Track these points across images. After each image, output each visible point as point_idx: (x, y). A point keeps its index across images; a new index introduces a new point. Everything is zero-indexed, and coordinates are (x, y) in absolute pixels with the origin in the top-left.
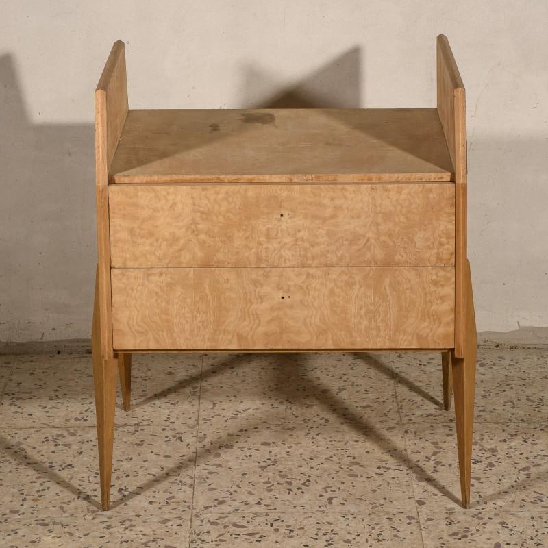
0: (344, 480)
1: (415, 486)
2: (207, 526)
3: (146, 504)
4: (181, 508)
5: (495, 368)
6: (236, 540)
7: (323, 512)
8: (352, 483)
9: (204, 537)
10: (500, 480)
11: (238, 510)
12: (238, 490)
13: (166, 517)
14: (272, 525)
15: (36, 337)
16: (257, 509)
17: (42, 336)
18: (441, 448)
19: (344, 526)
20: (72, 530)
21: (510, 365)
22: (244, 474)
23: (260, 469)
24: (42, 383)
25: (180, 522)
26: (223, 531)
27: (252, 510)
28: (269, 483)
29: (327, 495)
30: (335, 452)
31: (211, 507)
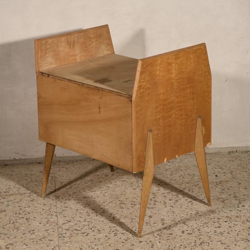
0: (118, 210)
2: (65, 231)
3: (38, 224)
4: (53, 225)
5: (174, 163)
6: (78, 236)
7: (112, 223)
8: (122, 211)
9: (64, 235)
10: (181, 206)
11: (76, 224)
12: (76, 216)
13: (48, 228)
14: (91, 229)
16: (84, 223)
18: (156, 195)
19: (120, 228)
20: (9, 236)
21: (180, 162)
22: (77, 210)
23: (84, 208)
25: (53, 230)
26: (71, 232)
27: (82, 224)
28: (88, 213)
29: (112, 216)
30: (113, 199)
31: (65, 223)
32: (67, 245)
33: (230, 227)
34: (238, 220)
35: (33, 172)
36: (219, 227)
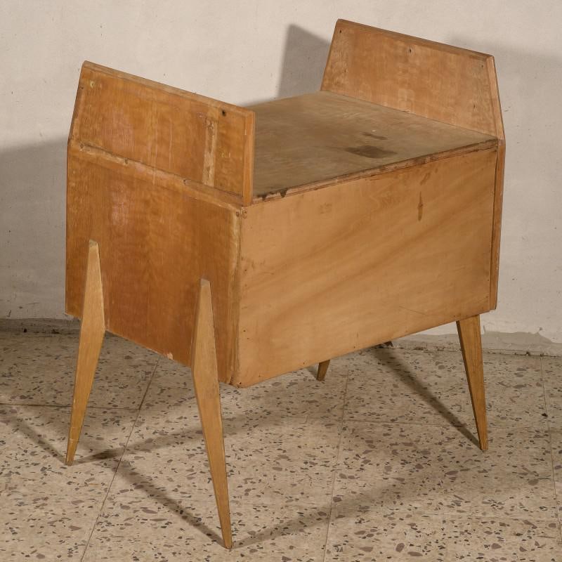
0: (267, 473)
1: (336, 483)
2: (117, 510)
3: (64, 484)
4: (98, 491)
5: (453, 371)
6: (143, 525)
7: (237, 502)
8: (275, 476)
9: (111, 520)
10: (423, 482)
11: (153, 495)
12: (159, 475)
13: (81, 498)
14: (182, 512)
15: (4, 314)
16: (172, 496)
17: (10, 313)
18: (374, 447)
19: (253, 518)
22: (170, 461)
23: (187, 457)
25: (92, 504)
26: (132, 515)
28: (192, 471)
29: (245, 487)
30: (268, 444)
31: (127, 490)
32: (108, 544)
33: (522, 549)
34: (550, 535)
36: (495, 546)
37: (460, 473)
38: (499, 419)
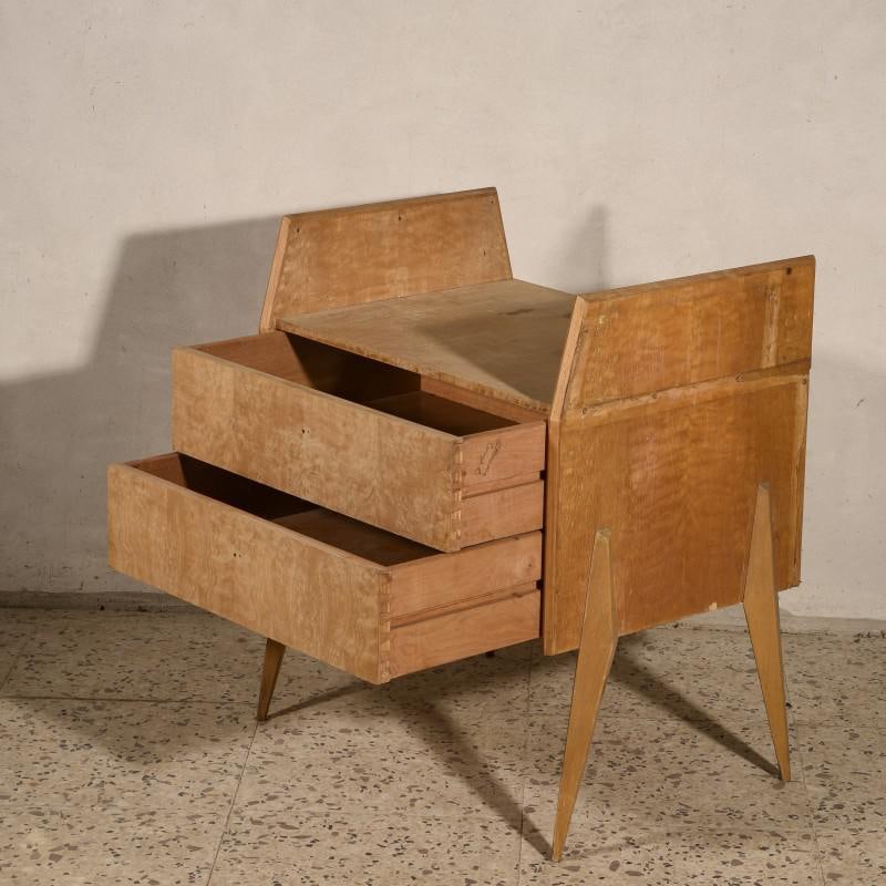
0: (436, 778)
1: (526, 790)
2: (249, 826)
3: (174, 795)
4: (219, 803)
5: (666, 653)
6: (282, 844)
7: (401, 815)
9: (241, 837)
11: (291, 808)
12: (297, 784)
13: (199, 812)
14: (330, 827)
15: (75, 587)
16: (316, 808)
17: (82, 585)
19: (423, 833)
21: (688, 650)
22: (309, 766)
23: (331, 761)
24: (72, 644)
25: (213, 819)
26: (266, 831)
27: (311, 809)
28: (340, 777)
29: (410, 796)
31: (258, 802)
32: (239, 866)
33: (770, 866)
34: (804, 848)
35: (214, 639)
36: (736, 863)
37: (684, 776)
38: (730, 710)
